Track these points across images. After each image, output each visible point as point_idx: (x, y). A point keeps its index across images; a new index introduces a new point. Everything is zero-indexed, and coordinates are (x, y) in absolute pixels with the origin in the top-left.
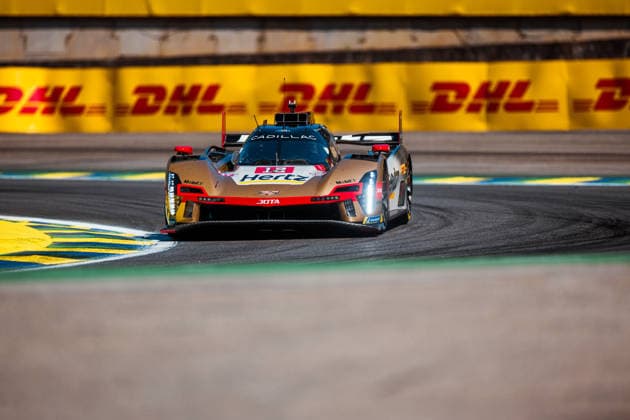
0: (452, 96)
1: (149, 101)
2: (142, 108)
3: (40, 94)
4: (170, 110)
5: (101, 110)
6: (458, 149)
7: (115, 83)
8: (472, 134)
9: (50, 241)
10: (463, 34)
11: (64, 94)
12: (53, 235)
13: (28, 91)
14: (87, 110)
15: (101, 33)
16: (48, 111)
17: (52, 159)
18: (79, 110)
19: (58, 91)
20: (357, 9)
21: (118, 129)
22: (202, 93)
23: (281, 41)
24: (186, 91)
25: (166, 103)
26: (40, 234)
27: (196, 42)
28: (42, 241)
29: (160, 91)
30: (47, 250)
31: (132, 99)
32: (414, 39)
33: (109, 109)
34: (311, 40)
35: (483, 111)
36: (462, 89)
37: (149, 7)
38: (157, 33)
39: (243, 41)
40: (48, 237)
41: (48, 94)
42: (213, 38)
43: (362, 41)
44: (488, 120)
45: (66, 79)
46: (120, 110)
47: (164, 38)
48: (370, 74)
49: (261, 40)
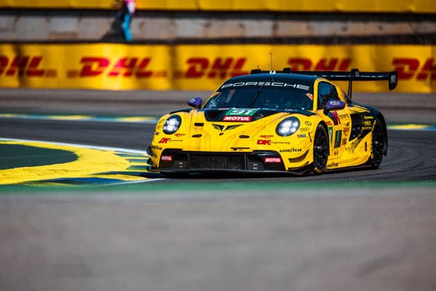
0: (406, 68)
1: (197, 68)
2: (192, 74)
3: (122, 63)
4: (212, 75)
5: (163, 74)
6: (411, 105)
7: (173, 56)
8: (420, 95)
9: (129, 164)
10: (415, 25)
11: (138, 63)
12: (131, 161)
13: (114, 60)
14: (155, 74)
15: (164, 22)
16: (127, 75)
17: (130, 108)
18: (149, 74)
19: (134, 61)
20: (341, 7)
21: (176, 88)
22: (234, 64)
23: (289, 28)
24: (223, 62)
25: (208, 70)
26: (123, 159)
27: (229, 28)
28: (123, 164)
29: (204, 62)
30: (127, 171)
31: (185, 67)
32: (381, 28)
33: (170, 74)
34: (309, 28)
35: (428, 79)
36: (414, 63)
37: (197, 3)
38: (203, 21)
39: (263, 28)
40: (128, 162)
41: (128, 63)
42: (242, 26)
43: (345, 29)
44: (431, 85)
45: (140, 52)
46: (177, 75)
47: (207, 26)
48: (350, 52)
49: (275, 28)
